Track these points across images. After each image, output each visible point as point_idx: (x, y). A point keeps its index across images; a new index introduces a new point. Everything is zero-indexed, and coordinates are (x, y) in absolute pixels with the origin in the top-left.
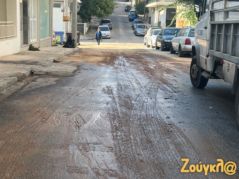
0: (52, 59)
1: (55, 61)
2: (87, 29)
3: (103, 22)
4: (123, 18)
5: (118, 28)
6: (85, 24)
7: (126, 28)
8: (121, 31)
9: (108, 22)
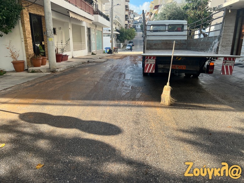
0: (99, 57)
1: (100, 58)
2: (122, 46)
3: (130, 42)
4: (140, 40)
5: (137, 45)
6: (121, 44)
7: (140, 45)
8: (138, 46)
9: (133, 42)
